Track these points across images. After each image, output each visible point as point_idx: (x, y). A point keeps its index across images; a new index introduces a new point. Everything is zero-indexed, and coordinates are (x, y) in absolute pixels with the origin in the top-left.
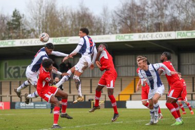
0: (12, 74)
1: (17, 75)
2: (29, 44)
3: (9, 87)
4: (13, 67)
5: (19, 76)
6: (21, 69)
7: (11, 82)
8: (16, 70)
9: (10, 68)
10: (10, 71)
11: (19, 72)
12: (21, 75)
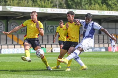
0: (49, 30)
1: (52, 31)
2: (56, 12)
3: (47, 39)
4: (50, 26)
5: (53, 32)
6: (55, 27)
7: (48, 35)
8: (52, 28)
9: (48, 26)
10: (48, 28)
11: (53, 29)
12: (55, 31)
